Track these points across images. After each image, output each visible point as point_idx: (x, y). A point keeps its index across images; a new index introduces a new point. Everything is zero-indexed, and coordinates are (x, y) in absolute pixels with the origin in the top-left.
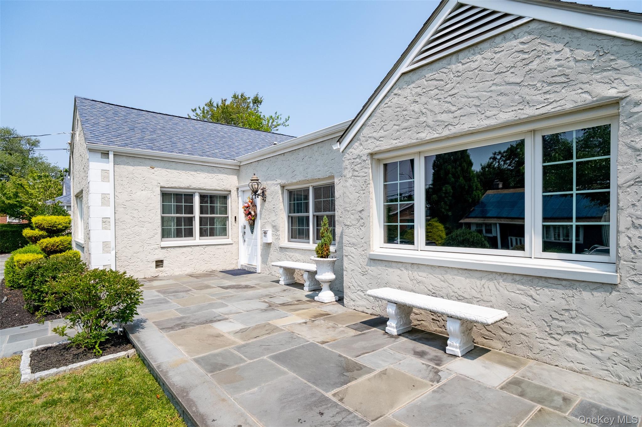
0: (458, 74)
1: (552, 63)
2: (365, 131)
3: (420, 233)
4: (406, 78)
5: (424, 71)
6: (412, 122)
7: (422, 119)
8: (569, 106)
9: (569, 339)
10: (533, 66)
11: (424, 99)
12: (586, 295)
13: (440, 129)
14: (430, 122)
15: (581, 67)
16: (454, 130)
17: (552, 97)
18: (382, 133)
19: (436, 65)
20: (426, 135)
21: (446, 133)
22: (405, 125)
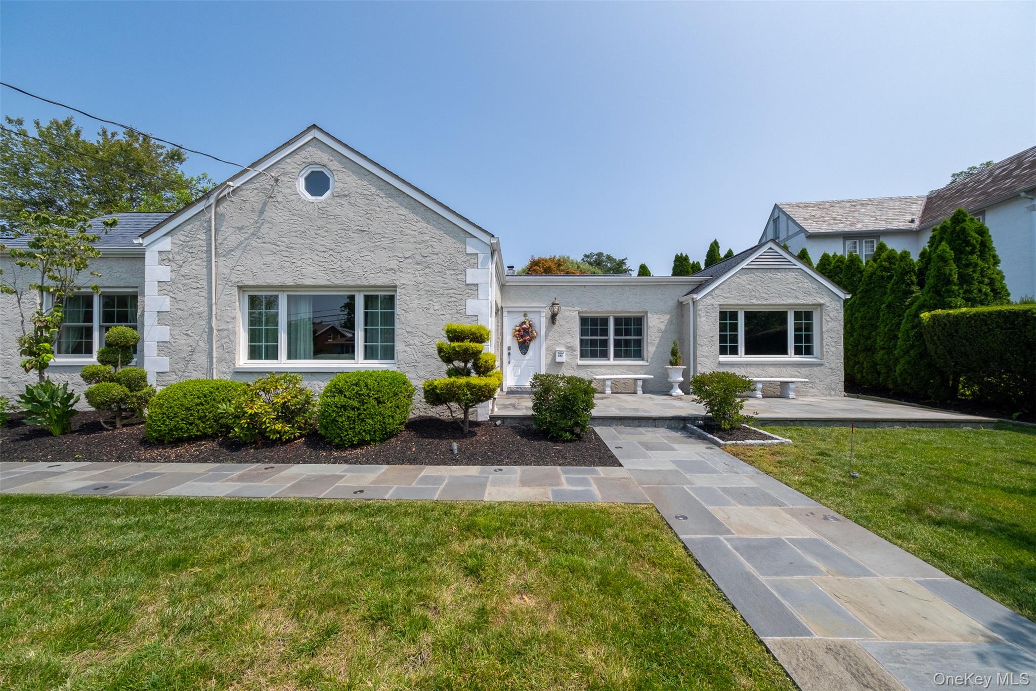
0: (771, 278)
1: (805, 286)
2: (716, 291)
3: (741, 348)
4: (744, 271)
5: (754, 271)
6: (747, 293)
7: (754, 293)
8: (811, 303)
9: (811, 385)
10: (800, 285)
11: (754, 284)
12: (815, 369)
13: (762, 300)
14: (757, 296)
15: (814, 290)
16: (768, 302)
17: (806, 298)
18: (728, 295)
19: (760, 271)
20: (754, 301)
21: (765, 303)
22: (743, 294)
